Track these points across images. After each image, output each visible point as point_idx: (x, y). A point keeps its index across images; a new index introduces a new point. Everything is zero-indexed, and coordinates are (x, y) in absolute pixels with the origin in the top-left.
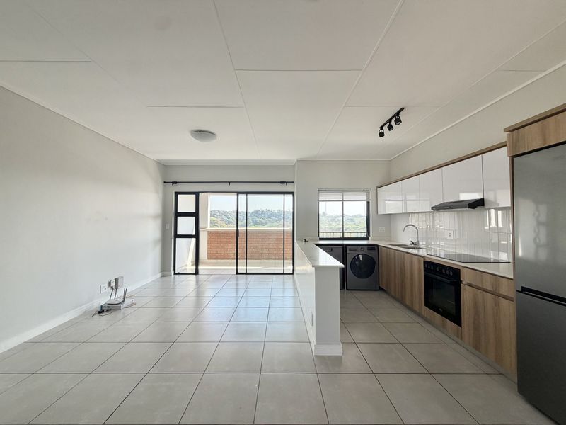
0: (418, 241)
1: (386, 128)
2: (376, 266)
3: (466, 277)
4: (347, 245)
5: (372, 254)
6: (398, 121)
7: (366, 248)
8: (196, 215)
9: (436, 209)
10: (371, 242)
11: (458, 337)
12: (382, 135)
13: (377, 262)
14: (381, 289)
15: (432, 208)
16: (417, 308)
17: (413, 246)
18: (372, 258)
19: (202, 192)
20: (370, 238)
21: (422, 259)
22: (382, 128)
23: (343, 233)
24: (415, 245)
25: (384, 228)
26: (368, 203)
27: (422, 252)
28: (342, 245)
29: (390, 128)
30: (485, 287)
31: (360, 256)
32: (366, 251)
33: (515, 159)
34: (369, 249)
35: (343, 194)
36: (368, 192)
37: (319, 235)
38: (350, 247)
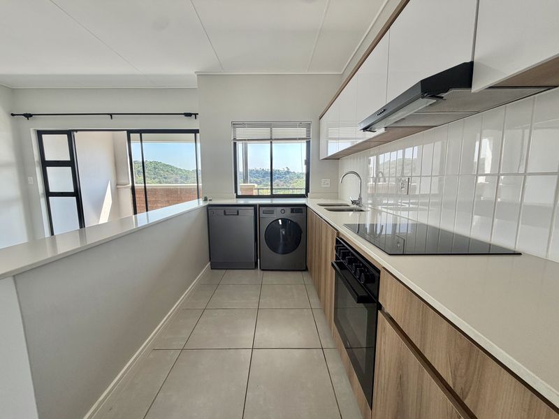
0: (360, 199)
2: (303, 237)
4: (261, 205)
5: (297, 218)
7: (288, 210)
8: (71, 163)
13: (305, 230)
14: (307, 269)
17: (354, 206)
18: (297, 224)
19: (77, 131)
20: (309, 195)
21: (335, 235)
23: (272, 189)
25: (328, 181)
26: (308, 143)
28: (254, 206)
31: (280, 221)
32: (287, 213)
34: (292, 211)
35: (271, 130)
36: (308, 126)
37: (236, 192)
38: (264, 208)
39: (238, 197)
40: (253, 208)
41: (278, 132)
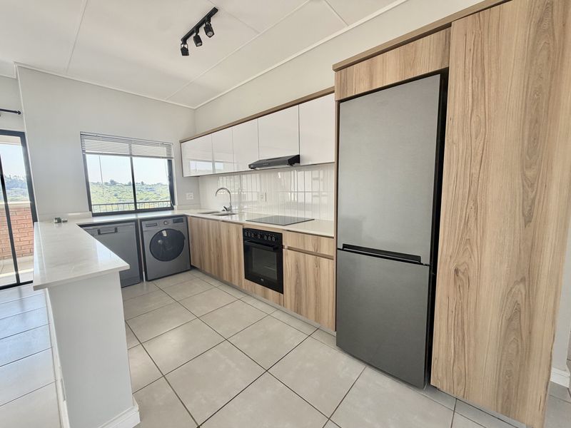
0: (231, 207)
1: (191, 41)
2: (186, 241)
3: (287, 241)
4: (142, 220)
5: (180, 227)
6: (209, 30)
7: (170, 221)
9: (254, 166)
10: (176, 212)
11: (280, 304)
12: (185, 52)
13: (187, 238)
14: (193, 268)
15: (250, 166)
16: (236, 283)
17: (226, 212)
18: (179, 231)
20: (174, 207)
21: (241, 227)
22: (184, 40)
23: (135, 203)
24: (228, 211)
25: (192, 194)
26: (170, 162)
27: (235, 218)
28: (135, 221)
29: (198, 41)
30: (306, 249)
31: (164, 232)
32: (170, 225)
33: (341, 104)
34: (175, 222)
35: (130, 146)
36: (169, 146)
37: (91, 210)
38: (147, 222)
39: (95, 215)
40: (134, 223)
41: (137, 148)
